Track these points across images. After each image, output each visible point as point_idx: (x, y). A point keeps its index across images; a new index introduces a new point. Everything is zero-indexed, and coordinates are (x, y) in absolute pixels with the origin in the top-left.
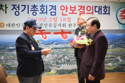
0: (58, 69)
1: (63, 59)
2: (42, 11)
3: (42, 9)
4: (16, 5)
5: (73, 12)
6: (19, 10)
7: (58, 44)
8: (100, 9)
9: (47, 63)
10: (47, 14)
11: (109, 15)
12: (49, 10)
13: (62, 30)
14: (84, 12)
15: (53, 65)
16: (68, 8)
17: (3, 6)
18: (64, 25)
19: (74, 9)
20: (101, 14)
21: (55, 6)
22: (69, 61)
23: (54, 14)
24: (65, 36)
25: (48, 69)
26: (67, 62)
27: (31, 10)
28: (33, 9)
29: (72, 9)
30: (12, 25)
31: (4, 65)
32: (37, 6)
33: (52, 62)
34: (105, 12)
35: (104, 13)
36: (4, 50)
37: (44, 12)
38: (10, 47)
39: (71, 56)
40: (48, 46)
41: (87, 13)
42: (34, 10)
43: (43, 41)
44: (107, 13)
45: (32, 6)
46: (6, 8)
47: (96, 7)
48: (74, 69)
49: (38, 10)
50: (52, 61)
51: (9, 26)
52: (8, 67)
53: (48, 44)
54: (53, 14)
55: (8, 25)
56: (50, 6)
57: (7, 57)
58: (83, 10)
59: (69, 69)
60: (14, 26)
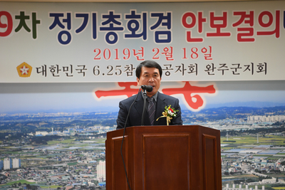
2: (133, 31)
3: (133, 26)
4: (62, 15)
5: (218, 30)
6: (69, 28)
10: (145, 38)
12: (152, 28)
13: (187, 83)
14: (251, 30)
16: (204, 20)
17: (28, 18)
18: (194, 69)
19: (221, 22)
21: (169, 14)
23: (165, 37)
24: (194, 100)
27: (102, 29)
28: (108, 26)
29: (216, 22)
30: (52, 69)
31: (20, 184)
32: (119, 17)
36: (20, 139)
37: (137, 33)
38: (38, 130)
41: (259, 33)
42: (111, 28)
45: (104, 17)
46: (35, 22)
49: (122, 29)
51: (44, 71)
54: (161, 37)
55: (40, 70)
56: (153, 15)
57: (28, 161)
58: (248, 26)
60: (55, 73)
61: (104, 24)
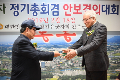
0: (61, 75)
1: (66, 64)
2: (44, 11)
3: (44, 9)
4: (15, 5)
5: (77, 11)
6: (18, 10)
7: (61, 48)
8: (108, 8)
9: (49, 68)
10: (48, 14)
11: (118, 15)
12: (51, 10)
13: (65, 32)
15: (55, 70)
16: (72, 7)
17: (1, 6)
18: (67, 26)
19: (78, 8)
20: (109, 14)
21: (58, 5)
22: (73, 66)
23: (56, 14)
24: (68, 39)
25: (50, 75)
26: (71, 67)
27: (31, 10)
28: (33, 9)
29: (76, 8)
30: (11, 26)
31: (2, 70)
32: (38, 5)
33: (54, 68)
34: (114, 11)
35: (112, 12)
36: (2, 53)
37: (45, 12)
38: (8, 50)
39: (75, 60)
40: (50, 49)
42: (35, 10)
43: (45, 43)
44: (115, 12)
45: (32, 5)
46: (4, 7)
47: (103, 6)
48: (78, 76)
49: (39, 10)
50: (54, 66)
51: (8, 27)
52: (6, 73)
53: (50, 47)
56: (52, 5)
57: (5, 62)
59: (73, 75)
60: (13, 28)
61: (32, 8)
